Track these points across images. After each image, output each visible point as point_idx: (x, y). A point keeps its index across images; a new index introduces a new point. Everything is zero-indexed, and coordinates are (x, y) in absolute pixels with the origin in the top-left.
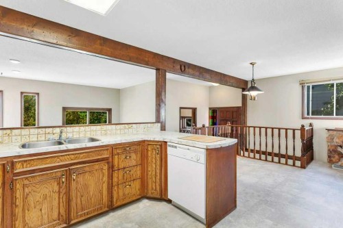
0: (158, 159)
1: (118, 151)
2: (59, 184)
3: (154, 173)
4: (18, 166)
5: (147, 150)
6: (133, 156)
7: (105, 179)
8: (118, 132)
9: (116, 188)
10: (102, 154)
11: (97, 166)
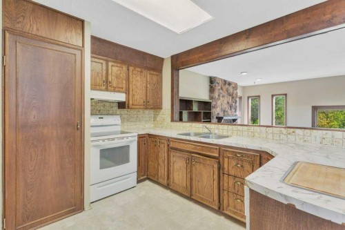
1: (228, 154)
2: (186, 163)
4: (172, 144)
7: (216, 177)
10: (212, 152)
11: (208, 161)
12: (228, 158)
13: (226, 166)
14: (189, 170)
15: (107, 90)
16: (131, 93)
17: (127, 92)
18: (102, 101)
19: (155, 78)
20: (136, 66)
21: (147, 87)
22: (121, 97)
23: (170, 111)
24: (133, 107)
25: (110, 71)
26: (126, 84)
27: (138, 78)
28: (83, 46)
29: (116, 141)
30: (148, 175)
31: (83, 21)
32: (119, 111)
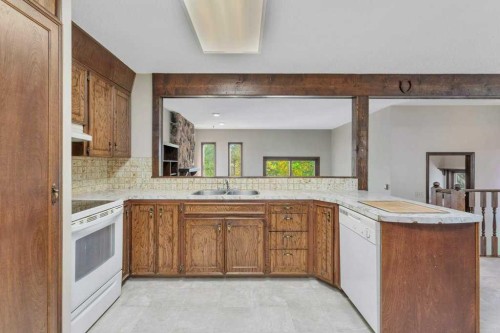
0: (330, 228)
1: (276, 209)
2: (216, 232)
3: (324, 247)
4: (188, 209)
5: (316, 213)
6: (296, 218)
7: (261, 238)
8: (291, 187)
9: (273, 252)
10: (257, 210)
11: (251, 222)
12: (276, 213)
13: (273, 223)
14: (220, 241)
16: (91, 125)
17: (86, 124)
19: (123, 104)
20: (99, 76)
23: (151, 160)
24: (96, 152)
26: (85, 108)
30: (130, 271)
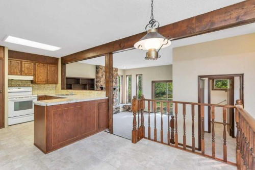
15: (21, 75)
16: (37, 76)
17: (34, 75)
18: (19, 80)
19: (53, 68)
20: (40, 63)
21: (47, 73)
22: (31, 78)
24: (38, 82)
25: (23, 66)
26: (34, 72)
27: (42, 69)
28: (4, 57)
29: (24, 98)
31: (4, 47)
32: (31, 85)
